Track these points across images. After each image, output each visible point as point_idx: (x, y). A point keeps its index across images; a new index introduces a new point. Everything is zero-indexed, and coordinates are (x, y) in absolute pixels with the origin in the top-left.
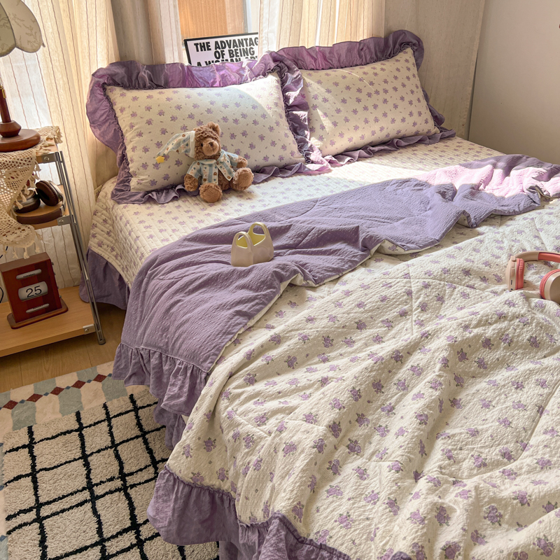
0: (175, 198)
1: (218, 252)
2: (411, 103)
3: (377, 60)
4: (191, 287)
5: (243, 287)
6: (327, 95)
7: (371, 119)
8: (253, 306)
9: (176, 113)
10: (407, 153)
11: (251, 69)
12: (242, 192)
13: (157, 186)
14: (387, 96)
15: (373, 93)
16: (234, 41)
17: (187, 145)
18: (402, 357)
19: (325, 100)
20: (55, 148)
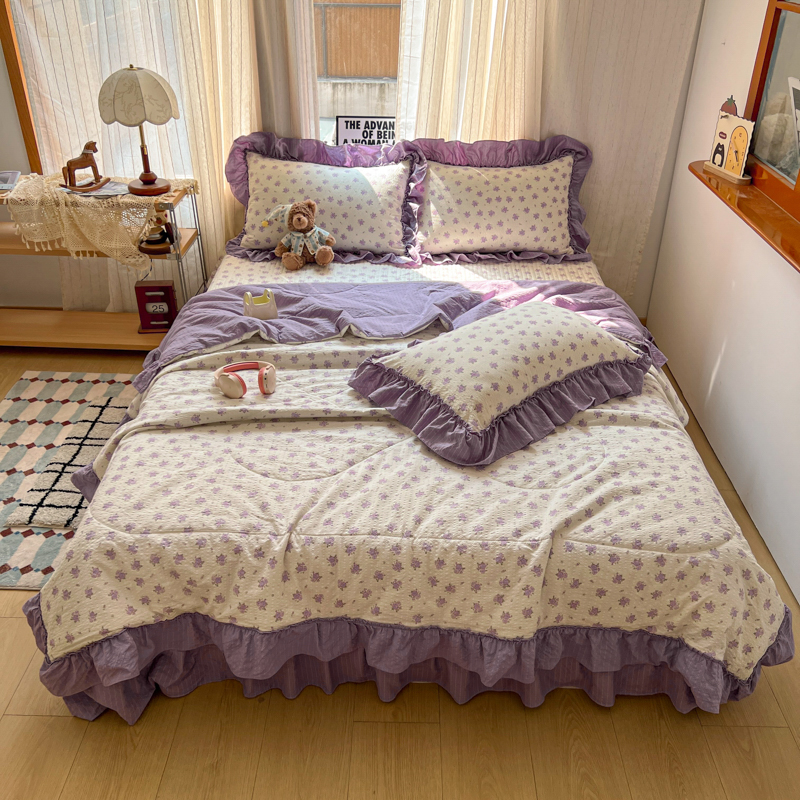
2: (536, 216)
7: (483, 225)
9: (290, 186)
11: (386, 155)
13: (259, 246)
14: (509, 206)
15: (494, 199)
16: (385, 123)
17: (283, 216)
19: (441, 198)
20: (173, 199)
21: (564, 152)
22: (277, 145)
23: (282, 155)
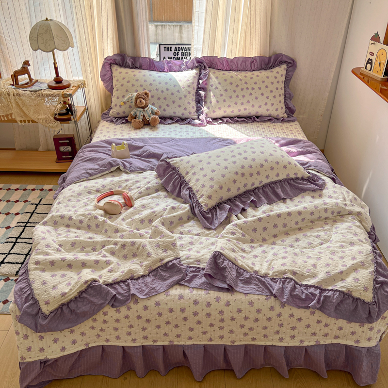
2: (267, 98)
7: (239, 103)
9: (135, 83)
11: (186, 65)
13: (120, 116)
14: (252, 92)
15: (245, 88)
16: (186, 48)
17: (132, 99)
19: (216, 88)
20: (72, 91)
21: (282, 62)
22: (128, 61)
23: (131, 66)
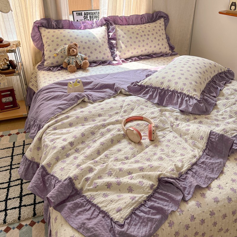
0: (59, 70)
1: (64, 89)
2: (159, 40)
3: (148, 22)
4: (48, 99)
5: (65, 100)
6: (124, 35)
7: (141, 45)
8: (65, 106)
9: (63, 38)
10: (154, 60)
11: (97, 24)
12: (85, 69)
13: (54, 65)
14: (149, 37)
15: (143, 35)
16: (92, 12)
17: (65, 50)
18: (105, 125)
19: (123, 37)
21: (160, 17)
22: (52, 23)
23: (55, 27)
